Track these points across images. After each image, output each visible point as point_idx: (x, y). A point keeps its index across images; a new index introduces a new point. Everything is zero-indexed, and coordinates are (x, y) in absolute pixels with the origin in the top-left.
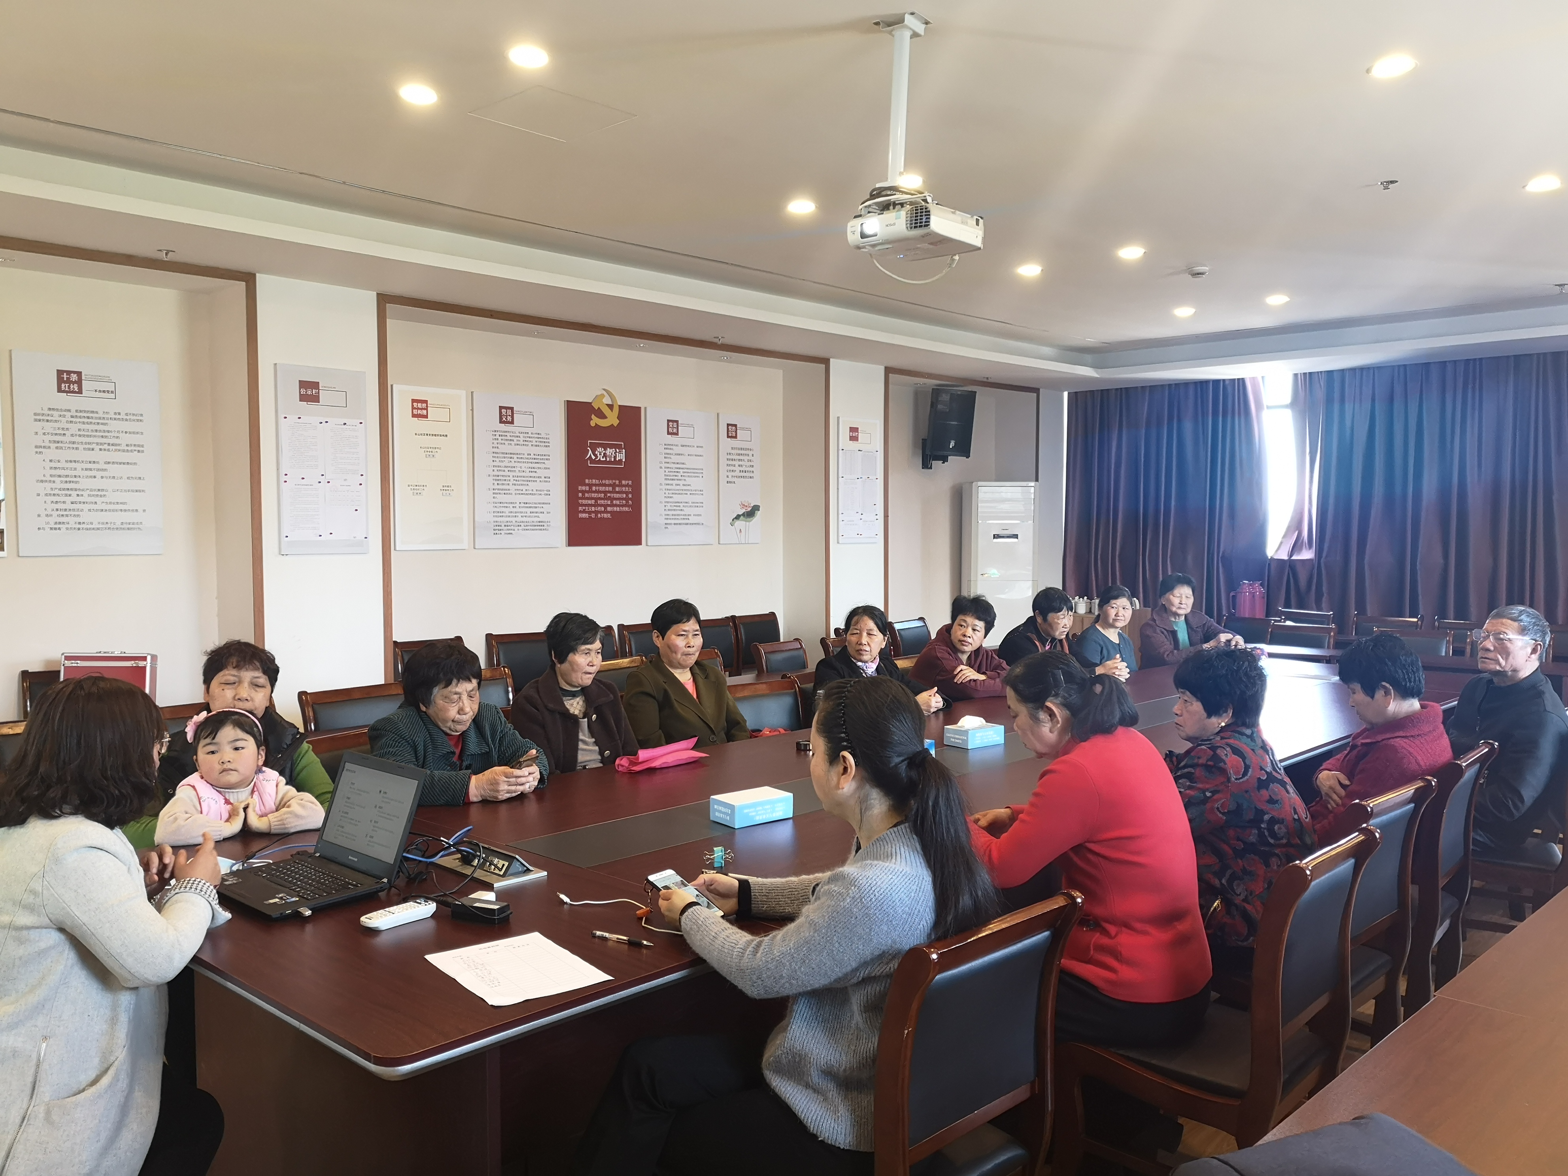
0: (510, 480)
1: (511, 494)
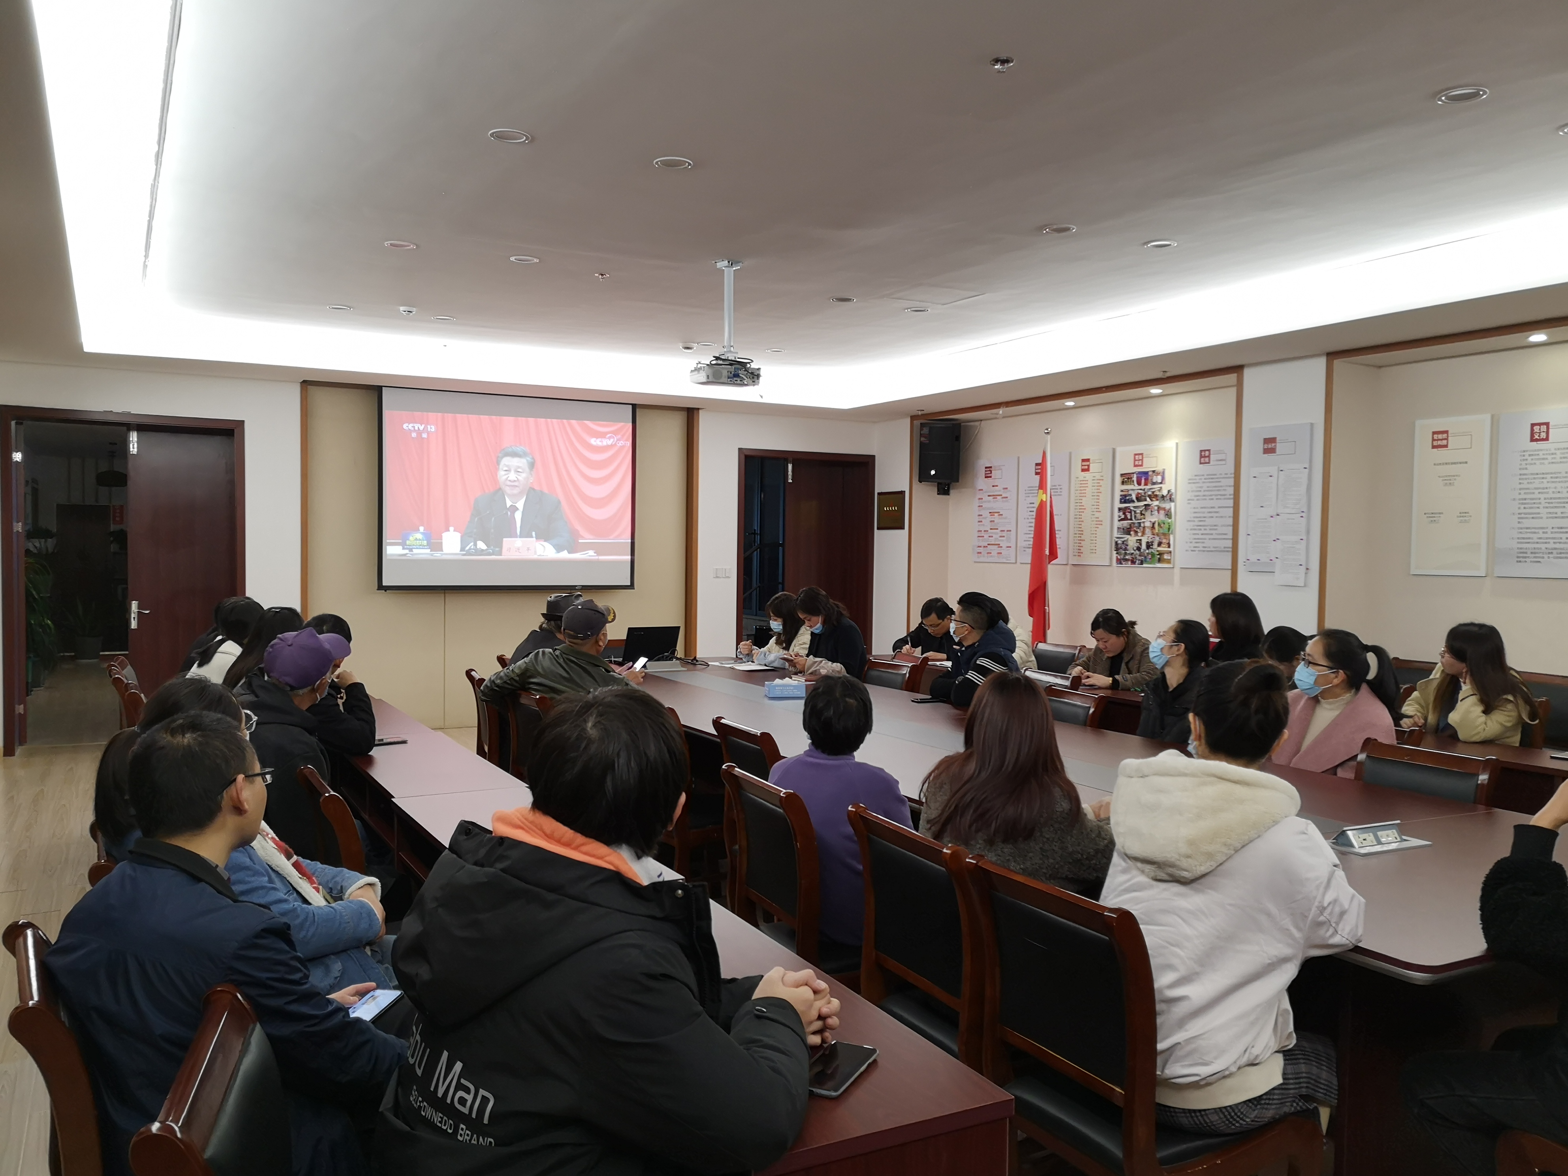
0: (1540, 503)
1: (1541, 518)
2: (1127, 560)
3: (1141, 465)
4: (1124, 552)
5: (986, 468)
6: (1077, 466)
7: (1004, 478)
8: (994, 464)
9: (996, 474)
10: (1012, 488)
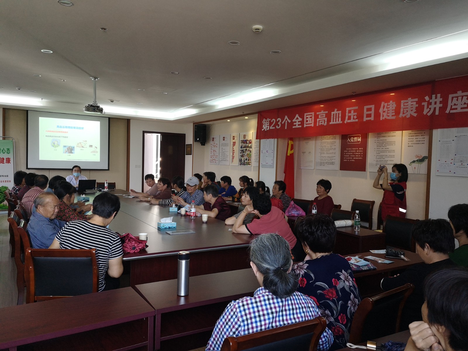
1: (325, 154)
2: (241, 164)
3: (245, 138)
6: (232, 138)
7: (216, 141)
8: (214, 137)
9: (215, 140)
10: (218, 144)
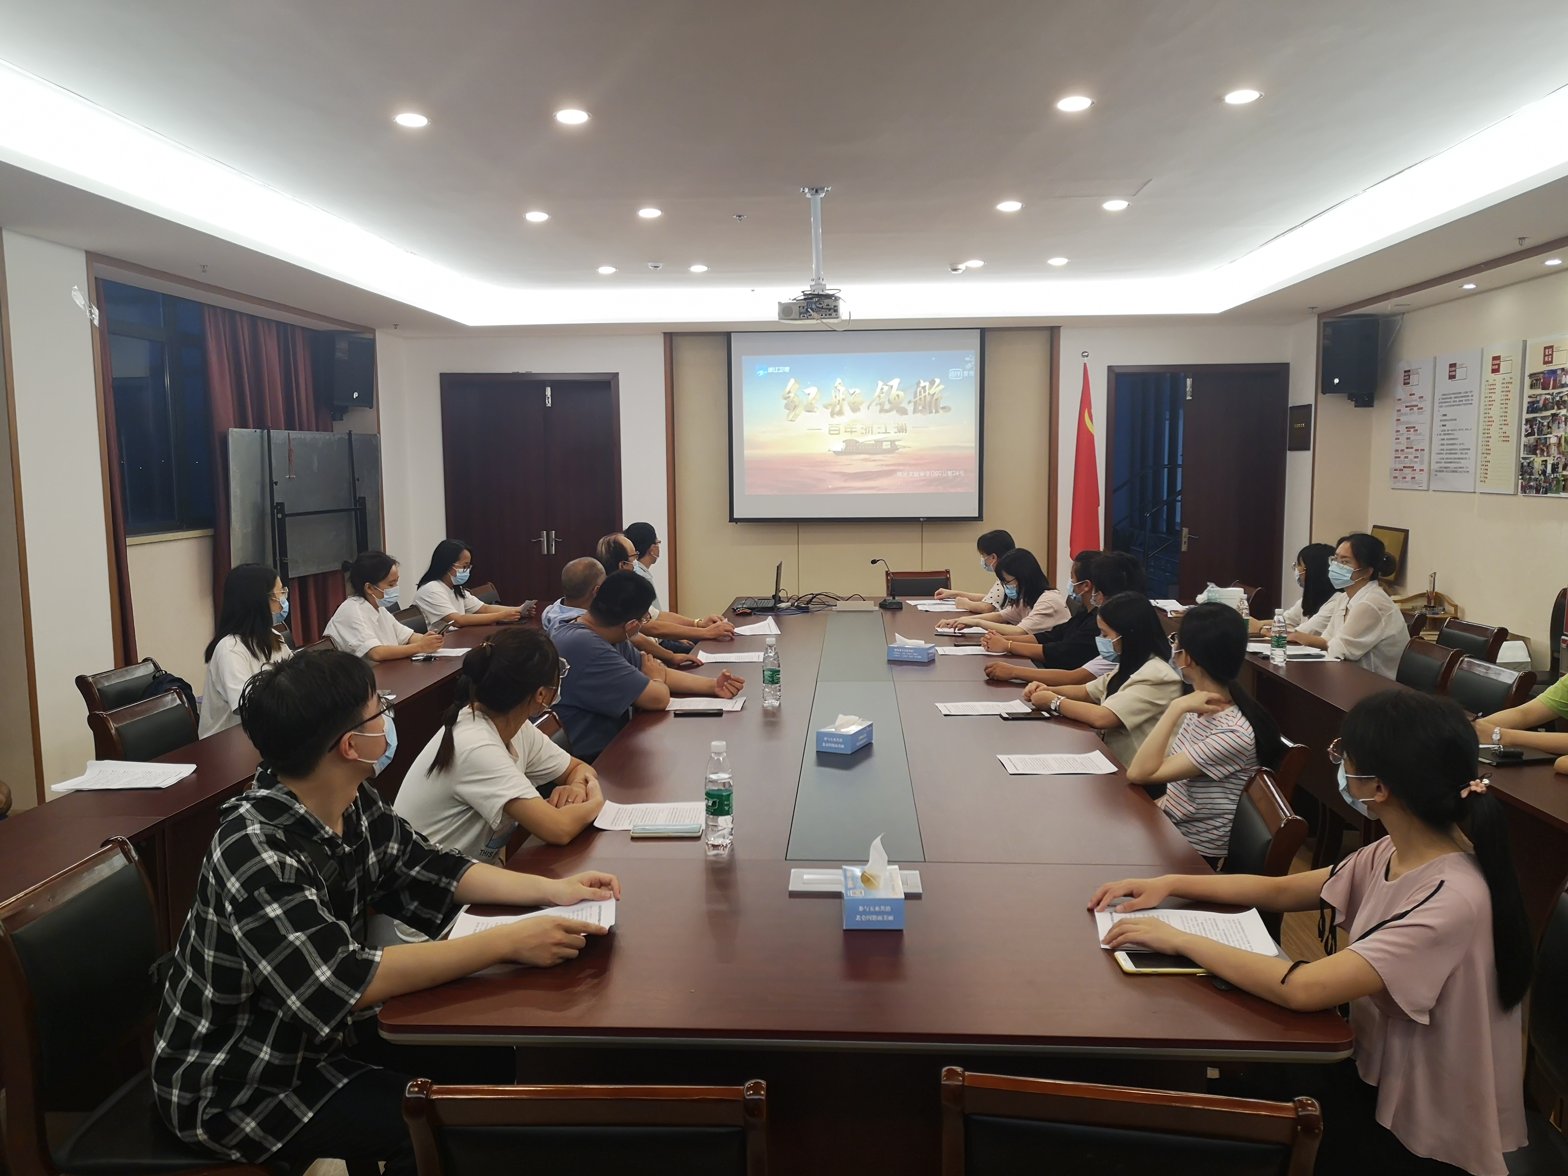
2: (1531, 487)
3: (1551, 362)
4: (1528, 477)
5: (1405, 372)
6: (1488, 366)
7: (1421, 385)
8: (1413, 367)
9: (1413, 379)
10: (1428, 397)
